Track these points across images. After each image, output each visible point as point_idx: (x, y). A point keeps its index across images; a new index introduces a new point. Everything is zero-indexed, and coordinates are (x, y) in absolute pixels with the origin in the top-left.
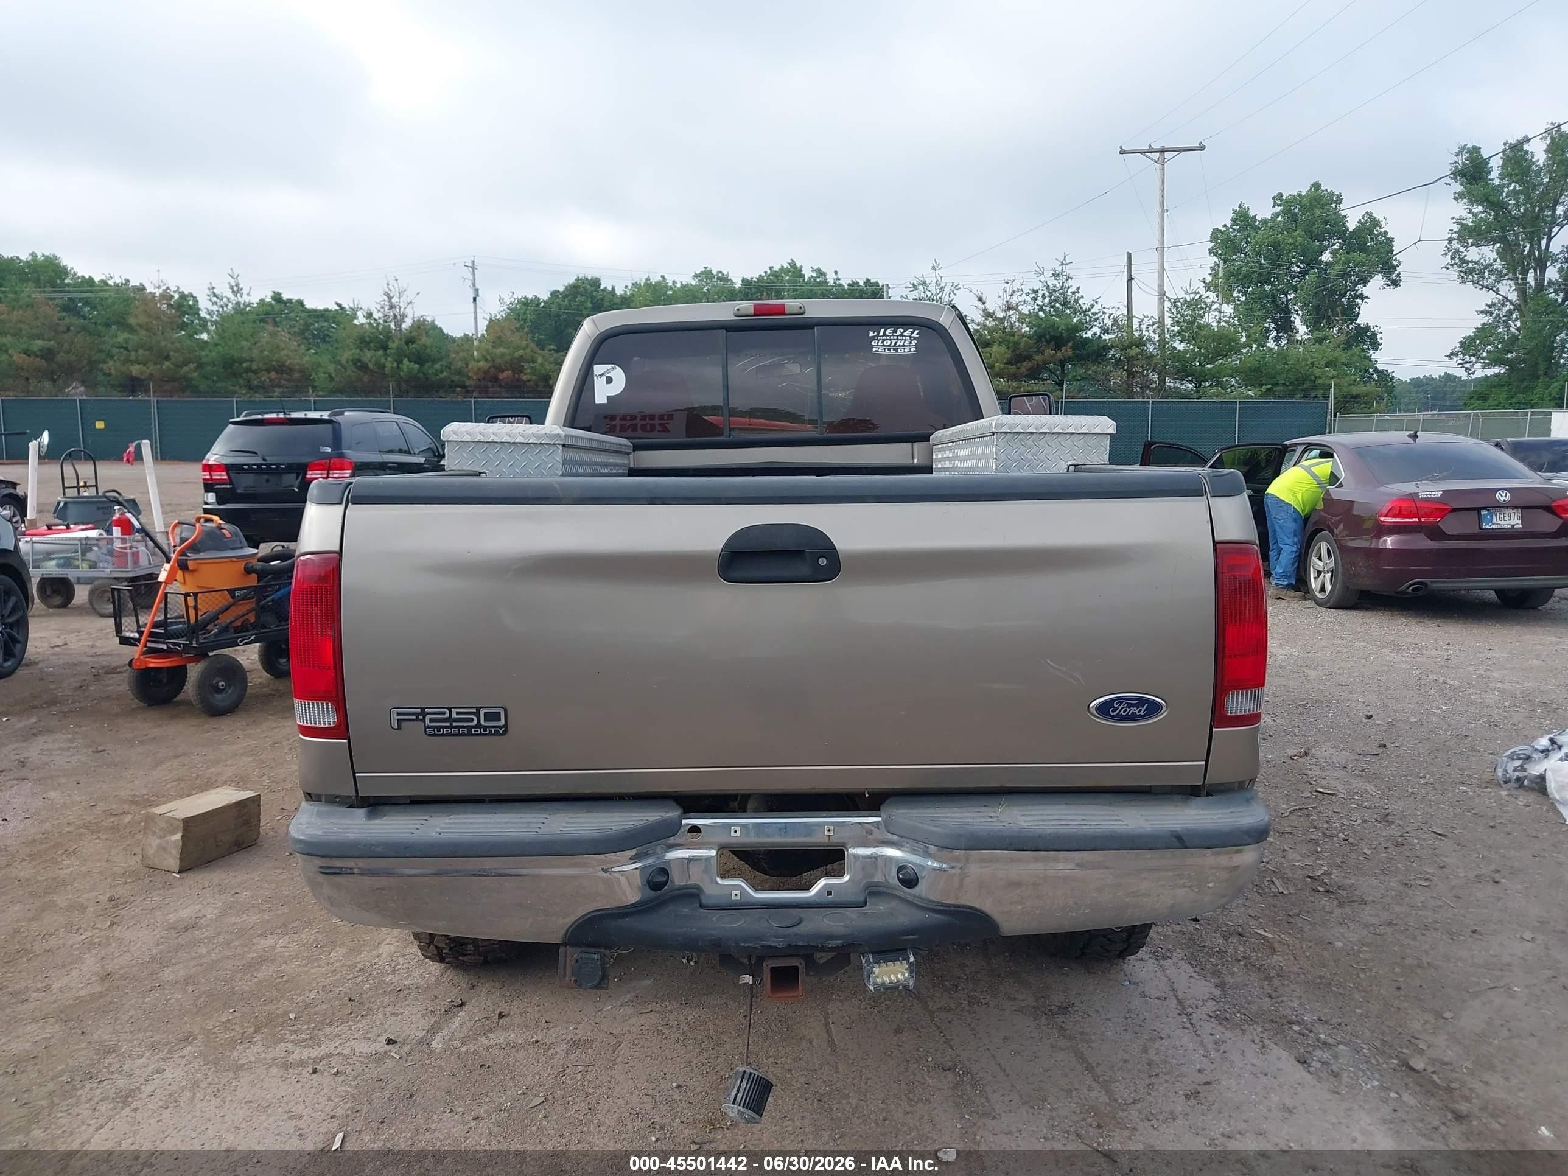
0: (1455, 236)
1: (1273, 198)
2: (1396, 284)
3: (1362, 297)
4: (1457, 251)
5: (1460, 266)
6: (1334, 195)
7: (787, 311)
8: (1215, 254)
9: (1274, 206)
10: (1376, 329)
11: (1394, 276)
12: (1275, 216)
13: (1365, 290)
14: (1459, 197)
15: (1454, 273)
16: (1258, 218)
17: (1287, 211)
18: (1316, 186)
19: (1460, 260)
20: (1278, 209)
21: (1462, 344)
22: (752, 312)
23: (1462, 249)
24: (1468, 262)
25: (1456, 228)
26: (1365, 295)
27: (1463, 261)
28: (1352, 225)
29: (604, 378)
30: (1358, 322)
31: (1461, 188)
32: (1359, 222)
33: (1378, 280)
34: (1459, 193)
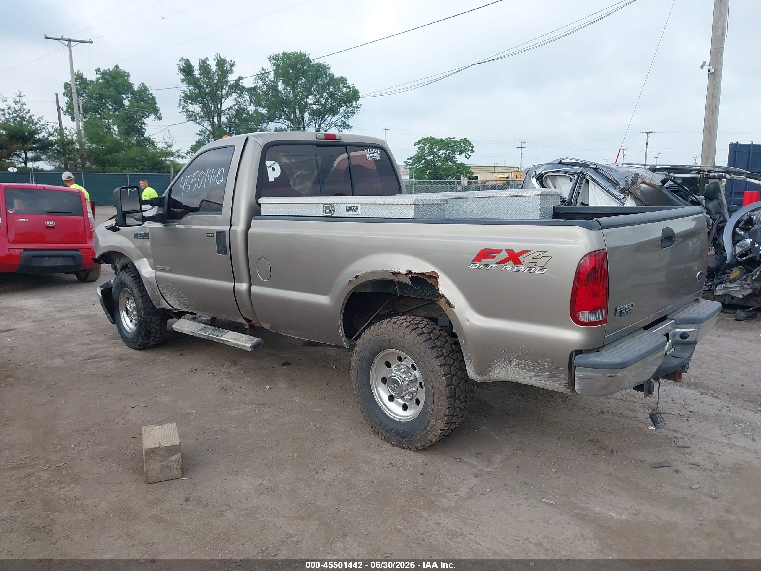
0: (182, 98)
1: (96, 70)
2: (160, 119)
3: (144, 123)
4: (184, 106)
5: (187, 113)
6: (125, 72)
7: (336, 138)
8: (67, 96)
9: (97, 74)
10: (153, 140)
11: (158, 115)
12: (98, 79)
13: (146, 121)
14: (183, 80)
15: (184, 116)
16: (88, 79)
17: (103, 78)
18: (117, 67)
19: (187, 110)
20: (99, 76)
21: (191, 149)
22: (324, 138)
23: (186, 105)
24: (189, 111)
25: (183, 95)
26: (146, 123)
27: (188, 111)
28: (136, 88)
29: (271, 168)
30: (145, 136)
31: (183, 77)
32: (139, 87)
33: (152, 116)
34: (182, 79)
